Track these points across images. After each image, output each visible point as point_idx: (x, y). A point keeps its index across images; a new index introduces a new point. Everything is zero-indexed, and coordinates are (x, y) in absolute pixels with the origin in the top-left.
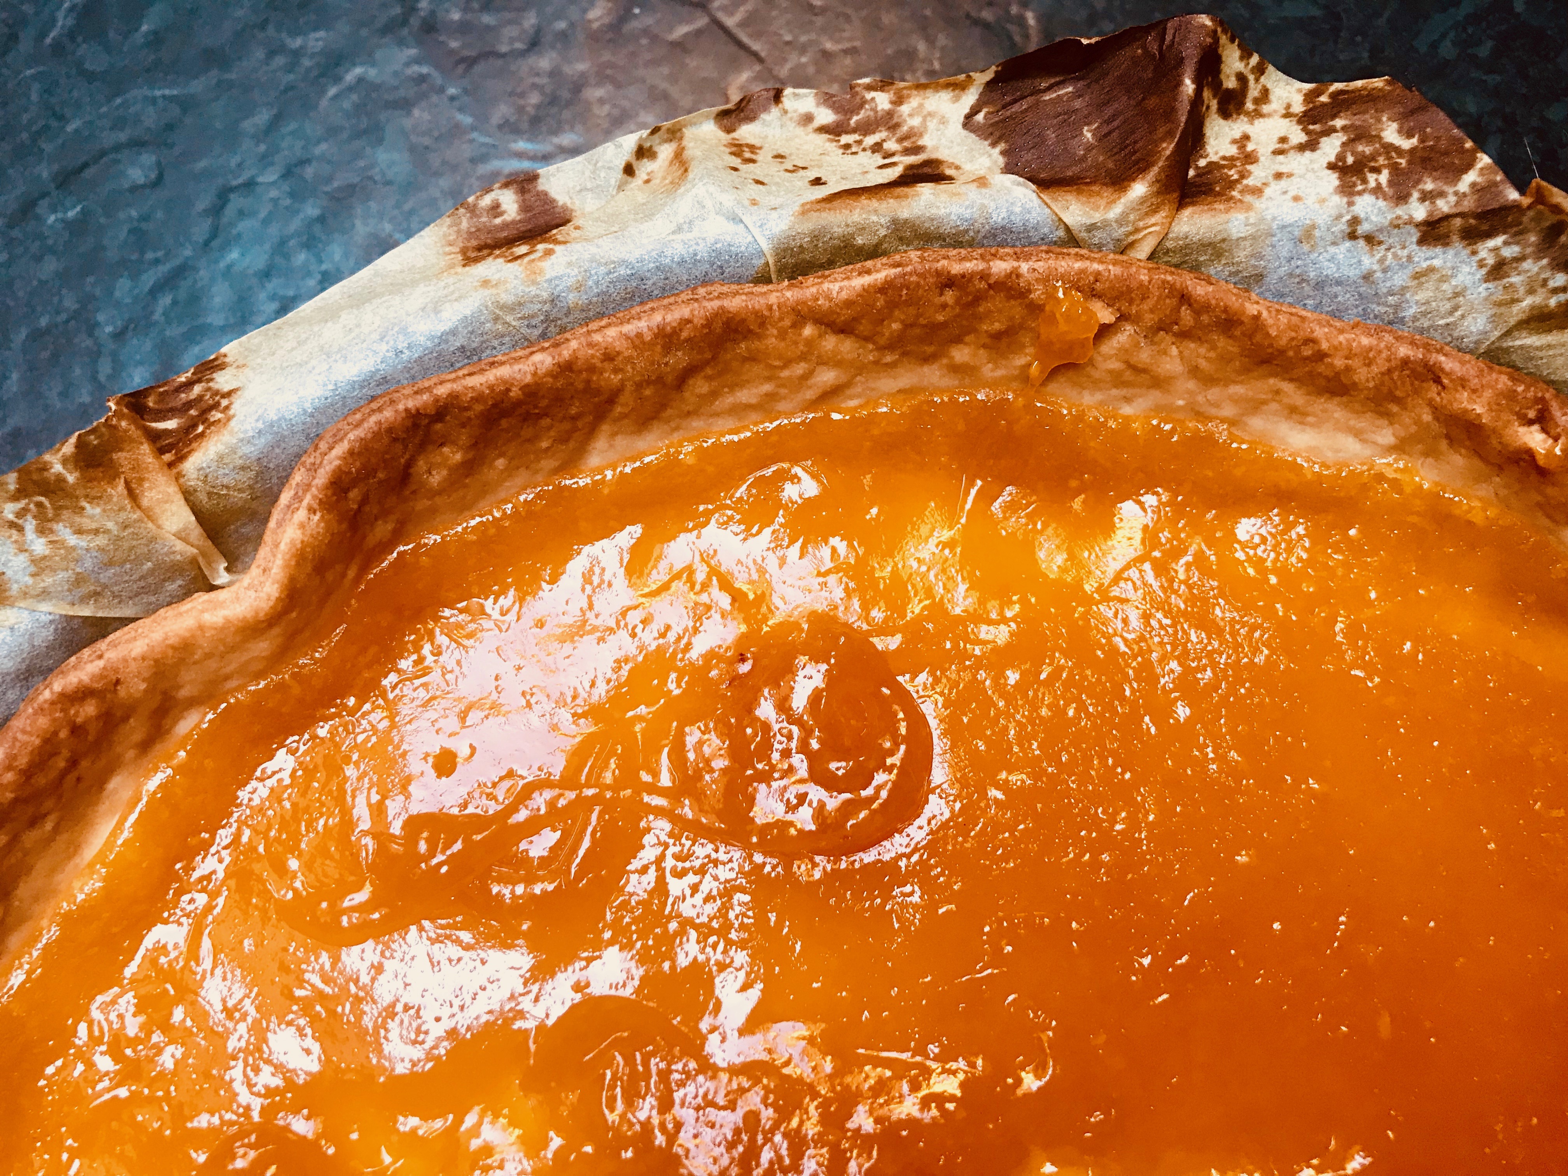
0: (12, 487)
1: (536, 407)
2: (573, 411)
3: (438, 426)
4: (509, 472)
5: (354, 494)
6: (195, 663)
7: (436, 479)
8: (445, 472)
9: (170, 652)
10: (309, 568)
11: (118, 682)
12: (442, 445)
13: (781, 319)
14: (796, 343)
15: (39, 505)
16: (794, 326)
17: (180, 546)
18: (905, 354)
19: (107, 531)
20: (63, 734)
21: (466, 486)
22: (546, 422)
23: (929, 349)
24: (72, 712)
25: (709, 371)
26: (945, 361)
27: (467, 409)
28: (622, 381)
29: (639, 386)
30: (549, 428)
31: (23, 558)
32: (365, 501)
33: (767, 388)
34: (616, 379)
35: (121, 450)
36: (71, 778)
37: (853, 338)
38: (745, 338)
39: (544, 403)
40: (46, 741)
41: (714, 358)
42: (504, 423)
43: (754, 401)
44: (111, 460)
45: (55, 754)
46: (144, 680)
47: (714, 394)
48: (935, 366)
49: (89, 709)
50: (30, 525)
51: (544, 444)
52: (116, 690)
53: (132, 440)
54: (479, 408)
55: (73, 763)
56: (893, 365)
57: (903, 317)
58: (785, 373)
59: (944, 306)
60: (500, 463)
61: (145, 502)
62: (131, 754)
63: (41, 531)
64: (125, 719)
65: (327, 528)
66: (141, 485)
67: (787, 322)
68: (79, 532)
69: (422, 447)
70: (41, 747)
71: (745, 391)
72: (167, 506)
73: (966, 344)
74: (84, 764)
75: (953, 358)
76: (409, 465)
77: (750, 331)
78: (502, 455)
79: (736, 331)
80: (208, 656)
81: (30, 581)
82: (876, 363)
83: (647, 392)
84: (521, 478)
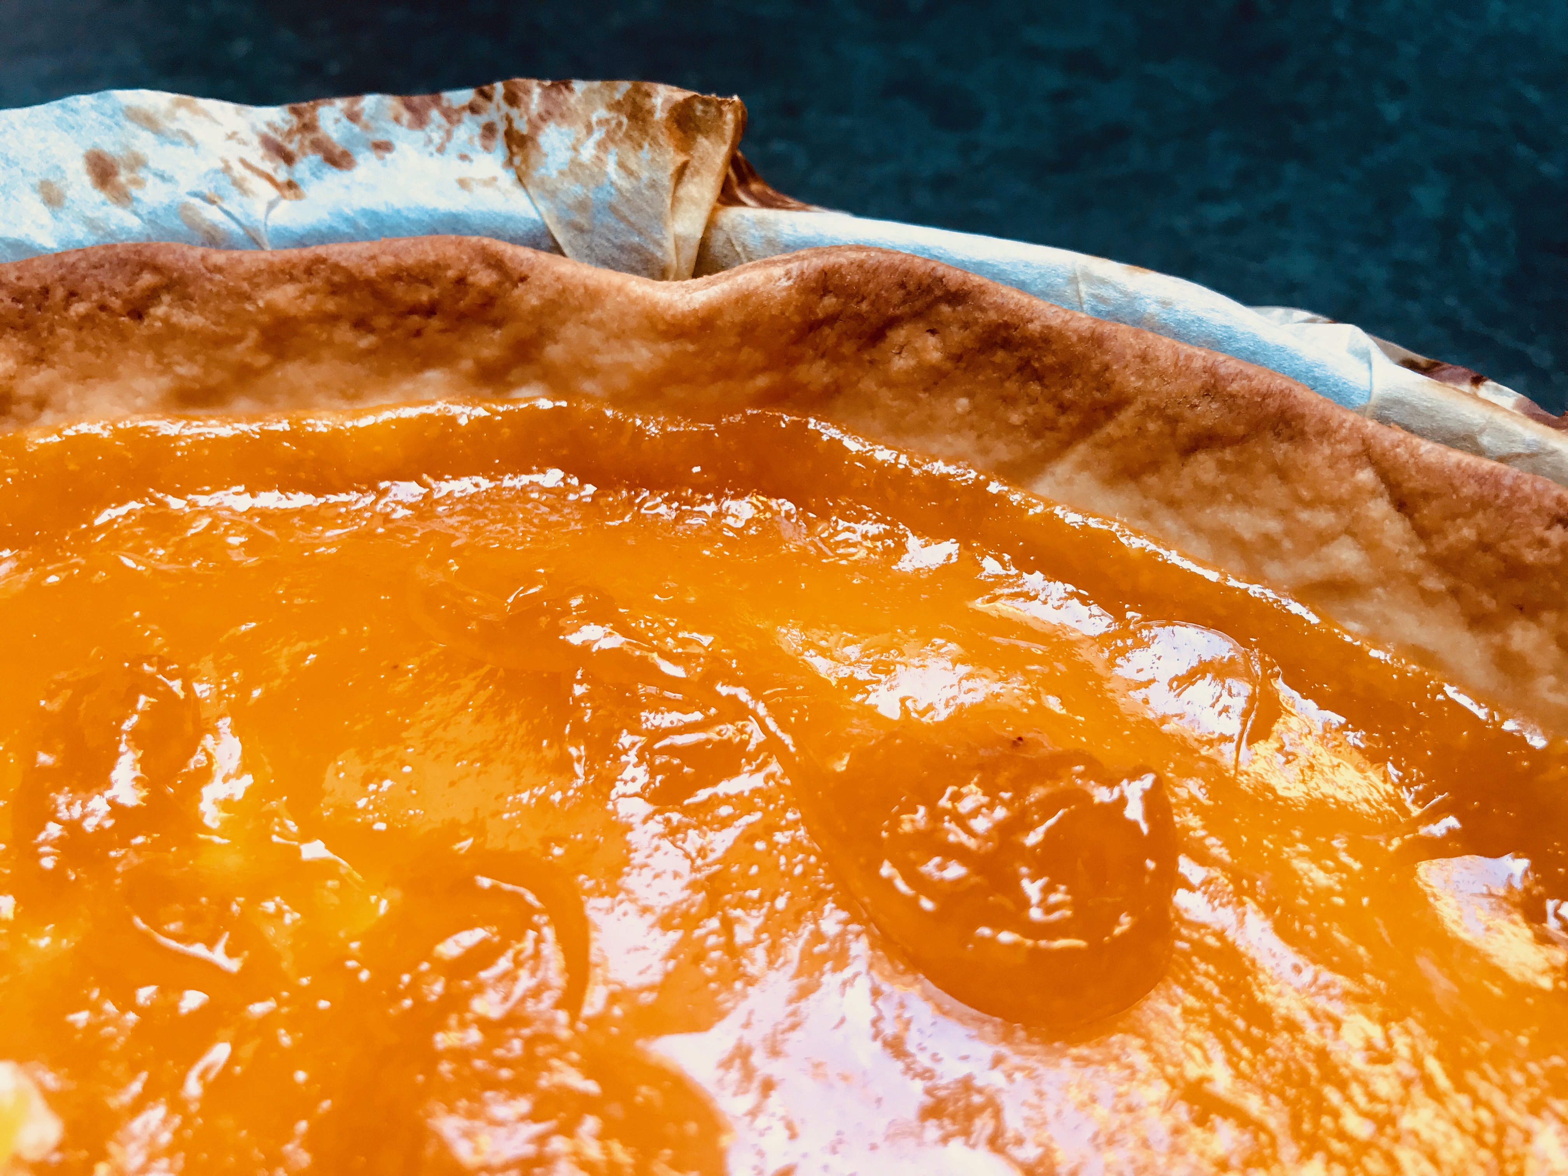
0: (618, 96)
1: (1039, 359)
2: (1068, 394)
3: (945, 309)
4: (960, 425)
5: (830, 302)
6: (586, 323)
7: (900, 364)
8: (912, 363)
9: (582, 290)
10: (739, 318)
11: (523, 279)
12: (933, 332)
13: (1345, 440)
14: (1342, 480)
15: (620, 124)
16: (1353, 457)
17: (669, 245)
18: (1455, 592)
19: (638, 178)
20: (451, 274)
21: (916, 401)
22: (1035, 388)
23: (1488, 603)
24: (474, 267)
25: (1228, 455)
26: (1497, 639)
27: (983, 310)
28: (1139, 391)
29: (1150, 411)
30: (1033, 401)
31: (569, 154)
32: (831, 320)
33: (1273, 526)
34: (1134, 382)
35: (707, 138)
36: (415, 320)
37: (1408, 523)
38: (1291, 439)
39: (1049, 360)
40: (437, 265)
41: (1242, 440)
42: (1000, 356)
43: (1247, 535)
44: (694, 139)
45: (428, 282)
46: (540, 297)
47: (1212, 494)
48: (1482, 641)
49: (485, 278)
50: (598, 134)
51: (1015, 418)
52: (516, 286)
53: (722, 136)
54: (993, 315)
55: (430, 310)
56: (1429, 598)
57: (1484, 525)
58: (1304, 515)
59: (1543, 543)
60: (963, 403)
61: (682, 192)
62: (467, 365)
63: (601, 145)
64: (497, 324)
65: (786, 303)
66: (692, 176)
67: (1347, 449)
68: (621, 165)
69: (917, 316)
70: (428, 265)
71: (1246, 516)
72: (693, 208)
73: (1540, 625)
74: (435, 323)
75: (1508, 637)
76: (893, 322)
77: (1303, 433)
78: (970, 395)
79: (1288, 424)
80: (600, 325)
81: (555, 174)
82: (1414, 579)
83: (1152, 427)
84: (964, 443)
